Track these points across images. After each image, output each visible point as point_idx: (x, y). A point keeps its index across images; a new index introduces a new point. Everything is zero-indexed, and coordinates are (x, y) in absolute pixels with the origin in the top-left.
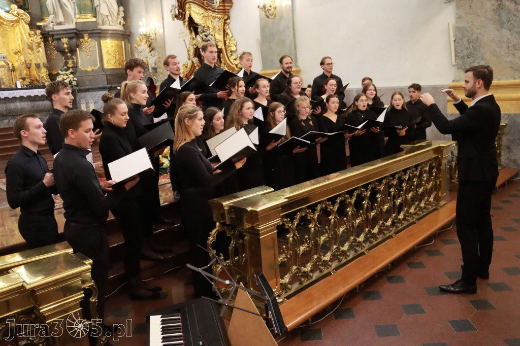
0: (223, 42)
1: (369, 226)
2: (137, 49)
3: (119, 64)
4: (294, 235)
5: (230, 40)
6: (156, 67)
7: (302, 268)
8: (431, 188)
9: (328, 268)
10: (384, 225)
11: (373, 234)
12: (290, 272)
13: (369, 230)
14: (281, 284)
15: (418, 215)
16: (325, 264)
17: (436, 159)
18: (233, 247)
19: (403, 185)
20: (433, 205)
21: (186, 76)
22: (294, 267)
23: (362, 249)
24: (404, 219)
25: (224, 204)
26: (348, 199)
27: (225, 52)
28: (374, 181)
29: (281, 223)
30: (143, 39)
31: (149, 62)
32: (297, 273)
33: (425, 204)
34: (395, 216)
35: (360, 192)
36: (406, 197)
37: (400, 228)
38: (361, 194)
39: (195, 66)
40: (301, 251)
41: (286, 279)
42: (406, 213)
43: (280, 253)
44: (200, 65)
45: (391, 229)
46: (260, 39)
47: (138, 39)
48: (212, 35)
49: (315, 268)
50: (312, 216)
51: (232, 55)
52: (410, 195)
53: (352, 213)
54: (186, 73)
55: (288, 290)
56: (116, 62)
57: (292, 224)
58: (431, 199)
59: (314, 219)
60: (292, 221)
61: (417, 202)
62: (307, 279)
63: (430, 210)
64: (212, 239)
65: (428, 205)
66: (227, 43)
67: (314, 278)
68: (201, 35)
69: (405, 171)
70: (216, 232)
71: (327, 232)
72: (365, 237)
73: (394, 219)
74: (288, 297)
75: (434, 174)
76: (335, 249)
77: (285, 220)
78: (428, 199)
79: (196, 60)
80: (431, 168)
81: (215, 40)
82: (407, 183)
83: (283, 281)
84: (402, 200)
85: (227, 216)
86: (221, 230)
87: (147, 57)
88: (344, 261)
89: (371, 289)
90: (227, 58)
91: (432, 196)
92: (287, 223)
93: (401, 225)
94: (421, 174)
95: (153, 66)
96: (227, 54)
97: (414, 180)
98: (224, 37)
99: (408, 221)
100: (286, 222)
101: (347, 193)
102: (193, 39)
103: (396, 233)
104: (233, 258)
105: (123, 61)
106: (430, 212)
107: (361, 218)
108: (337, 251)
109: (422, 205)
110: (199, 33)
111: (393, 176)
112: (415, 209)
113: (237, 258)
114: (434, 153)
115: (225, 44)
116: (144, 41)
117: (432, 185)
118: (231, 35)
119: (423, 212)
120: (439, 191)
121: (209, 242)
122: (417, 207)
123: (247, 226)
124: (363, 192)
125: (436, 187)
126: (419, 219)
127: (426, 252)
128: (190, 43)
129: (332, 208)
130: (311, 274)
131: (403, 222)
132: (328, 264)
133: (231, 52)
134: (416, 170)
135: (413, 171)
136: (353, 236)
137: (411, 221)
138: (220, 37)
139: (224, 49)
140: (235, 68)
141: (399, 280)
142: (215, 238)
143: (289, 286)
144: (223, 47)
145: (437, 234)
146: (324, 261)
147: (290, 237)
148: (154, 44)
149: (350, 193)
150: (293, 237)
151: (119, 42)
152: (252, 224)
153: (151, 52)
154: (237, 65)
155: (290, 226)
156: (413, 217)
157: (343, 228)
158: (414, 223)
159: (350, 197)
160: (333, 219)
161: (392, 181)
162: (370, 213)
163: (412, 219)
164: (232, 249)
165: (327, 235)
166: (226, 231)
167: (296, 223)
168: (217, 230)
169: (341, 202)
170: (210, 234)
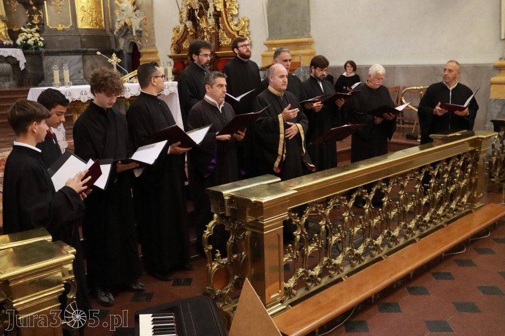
0: (223, 3)
1: (388, 228)
2: (119, 7)
3: (96, 24)
4: (302, 232)
6: (141, 29)
7: (310, 271)
8: (465, 187)
9: (339, 273)
10: (406, 227)
11: (393, 236)
12: (296, 275)
13: (388, 232)
14: (285, 288)
15: (448, 218)
16: (336, 268)
17: (472, 152)
18: (232, 243)
19: (431, 181)
20: (466, 206)
21: (177, 43)
22: (301, 270)
23: (379, 253)
24: (430, 222)
25: (224, 192)
26: (366, 194)
28: (397, 175)
29: (288, 218)
31: (133, 24)
32: (303, 276)
33: (457, 205)
34: (420, 217)
35: (379, 187)
36: (434, 196)
37: (425, 231)
38: (381, 189)
39: (188, 31)
40: (309, 251)
41: (291, 283)
42: (433, 214)
43: (285, 253)
44: (194, 30)
45: (414, 232)
49: (324, 272)
50: (323, 211)
51: (232, 20)
52: (438, 194)
53: (369, 210)
54: (177, 38)
55: (292, 296)
56: (92, 21)
57: (300, 219)
58: (465, 200)
59: (325, 215)
60: (301, 216)
61: (446, 202)
62: (314, 285)
63: (463, 213)
64: (208, 232)
65: (460, 206)
66: (227, 5)
67: (323, 284)
69: (434, 165)
70: (213, 225)
71: (339, 231)
72: (383, 240)
73: (418, 221)
74: (292, 304)
75: (469, 170)
76: (348, 251)
77: (293, 214)
78: (460, 200)
79: (189, 24)
80: (466, 163)
82: (436, 179)
83: (287, 285)
84: (429, 199)
85: (227, 207)
86: (219, 222)
87: (130, 18)
88: (358, 266)
89: (389, 300)
90: (226, 23)
91: (466, 196)
92: (295, 219)
93: (427, 229)
94: (452, 170)
95: (138, 28)
96: (227, 18)
97: (445, 176)
99: (435, 224)
100: (294, 216)
101: (365, 187)
103: (421, 237)
104: (231, 256)
105: (101, 21)
106: (463, 215)
107: (379, 217)
108: (350, 254)
109: (453, 206)
111: (419, 170)
112: (444, 211)
113: (235, 256)
114: (471, 146)
115: (225, 6)
117: (466, 183)
119: (454, 214)
120: (474, 192)
121: (205, 236)
122: (446, 208)
123: (250, 219)
124: (384, 187)
125: (471, 186)
126: (448, 223)
127: (455, 261)
128: (184, 3)
129: (346, 203)
130: (319, 279)
131: (429, 225)
132: (338, 268)
133: (231, 16)
134: (448, 164)
135: (445, 165)
136: (369, 237)
137: (439, 224)
139: (223, 13)
141: (423, 291)
142: (212, 231)
143: (294, 291)
144: (223, 10)
145: (469, 242)
146: (335, 265)
147: (297, 235)
148: (139, 2)
149: (369, 188)
150: (300, 235)
152: (256, 217)
153: (135, 11)
154: (238, 32)
155: (298, 222)
156: (442, 220)
157: (358, 227)
158: (442, 227)
159: (367, 192)
160: (347, 216)
161: (418, 176)
162: (391, 213)
163: (440, 222)
164: (231, 245)
165: (339, 234)
166: (224, 224)
167: (304, 219)
168: (214, 223)
169: (357, 197)
170: (207, 227)
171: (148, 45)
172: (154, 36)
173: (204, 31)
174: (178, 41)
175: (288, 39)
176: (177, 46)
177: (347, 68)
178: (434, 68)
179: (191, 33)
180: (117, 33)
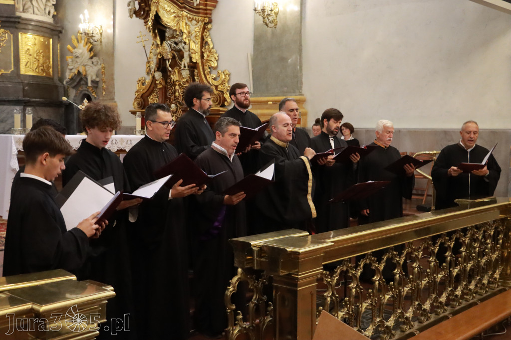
0: (200, 54)
1: (419, 299)
2: (72, 53)
3: (43, 70)
4: (333, 294)
5: (210, 52)
6: (98, 79)
8: (496, 260)
10: (438, 300)
11: (424, 309)
13: (419, 304)
15: (479, 295)
17: (503, 220)
18: (255, 304)
19: (462, 249)
20: (499, 284)
21: (141, 97)
23: (410, 328)
24: (462, 297)
25: (253, 243)
26: (396, 257)
27: (201, 67)
28: (428, 238)
29: (321, 275)
30: (81, 39)
31: (88, 73)
33: (489, 280)
34: (451, 290)
35: (410, 251)
36: (465, 267)
37: (457, 308)
39: (156, 83)
40: (339, 317)
42: (464, 289)
44: (163, 83)
45: (446, 307)
46: (253, 53)
47: (73, 37)
48: (185, 43)
50: (354, 272)
51: (210, 72)
52: (470, 265)
53: (400, 276)
54: (142, 92)
56: (38, 67)
57: (331, 278)
58: (497, 276)
59: (356, 277)
60: (332, 275)
61: (478, 276)
63: (495, 290)
64: (232, 289)
65: (492, 283)
66: (205, 55)
68: (169, 42)
69: (465, 231)
70: (237, 281)
71: (370, 297)
72: (414, 312)
73: (449, 295)
75: (501, 241)
76: (378, 322)
77: (325, 272)
78: (492, 275)
79: (158, 75)
80: (497, 233)
81: (189, 50)
82: (467, 248)
84: (460, 271)
85: (256, 259)
86: (243, 278)
87: (85, 66)
90: (203, 76)
91: (498, 272)
92: (326, 277)
93: (459, 305)
94: (484, 239)
95: (94, 77)
96: (204, 71)
97: (476, 245)
98: (202, 47)
99: (467, 300)
100: (325, 275)
101: (396, 248)
102: (157, 45)
103: (453, 314)
104: (253, 320)
105: (49, 67)
106: (495, 294)
107: (410, 285)
108: (380, 326)
109: (485, 281)
110: (167, 39)
111: (450, 234)
112: (476, 286)
113: (258, 321)
114: (501, 213)
115: (202, 56)
116: (83, 41)
117: (498, 256)
118: (211, 46)
119: (486, 291)
120: (507, 267)
122: (478, 283)
123: (283, 273)
124: (415, 250)
125: (503, 260)
126: (481, 300)
128: (153, 51)
129: (377, 265)
131: (461, 301)
133: (209, 68)
134: (479, 232)
136: (399, 309)
137: (471, 301)
138: (195, 47)
139: (200, 64)
140: (215, 91)
142: (236, 287)
144: (199, 61)
147: (328, 297)
148: (98, 48)
149: (399, 250)
150: (331, 297)
151: (46, 39)
152: (291, 270)
153: (91, 58)
154: (216, 87)
155: (329, 282)
156: (474, 297)
157: (389, 295)
158: (475, 304)
159: (398, 255)
160: (378, 281)
161: (448, 242)
162: (421, 281)
163: (472, 299)
164: (254, 306)
165: (369, 301)
166: (249, 281)
167: (335, 279)
168: (239, 278)
169: (388, 259)
170: (230, 283)
171: (105, 98)
172: (114, 88)
173: (176, 85)
174: (142, 94)
175: (276, 96)
176: (142, 100)
177: (343, 131)
178: (446, 133)
179: (159, 86)
180: (67, 82)
